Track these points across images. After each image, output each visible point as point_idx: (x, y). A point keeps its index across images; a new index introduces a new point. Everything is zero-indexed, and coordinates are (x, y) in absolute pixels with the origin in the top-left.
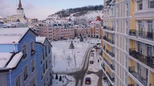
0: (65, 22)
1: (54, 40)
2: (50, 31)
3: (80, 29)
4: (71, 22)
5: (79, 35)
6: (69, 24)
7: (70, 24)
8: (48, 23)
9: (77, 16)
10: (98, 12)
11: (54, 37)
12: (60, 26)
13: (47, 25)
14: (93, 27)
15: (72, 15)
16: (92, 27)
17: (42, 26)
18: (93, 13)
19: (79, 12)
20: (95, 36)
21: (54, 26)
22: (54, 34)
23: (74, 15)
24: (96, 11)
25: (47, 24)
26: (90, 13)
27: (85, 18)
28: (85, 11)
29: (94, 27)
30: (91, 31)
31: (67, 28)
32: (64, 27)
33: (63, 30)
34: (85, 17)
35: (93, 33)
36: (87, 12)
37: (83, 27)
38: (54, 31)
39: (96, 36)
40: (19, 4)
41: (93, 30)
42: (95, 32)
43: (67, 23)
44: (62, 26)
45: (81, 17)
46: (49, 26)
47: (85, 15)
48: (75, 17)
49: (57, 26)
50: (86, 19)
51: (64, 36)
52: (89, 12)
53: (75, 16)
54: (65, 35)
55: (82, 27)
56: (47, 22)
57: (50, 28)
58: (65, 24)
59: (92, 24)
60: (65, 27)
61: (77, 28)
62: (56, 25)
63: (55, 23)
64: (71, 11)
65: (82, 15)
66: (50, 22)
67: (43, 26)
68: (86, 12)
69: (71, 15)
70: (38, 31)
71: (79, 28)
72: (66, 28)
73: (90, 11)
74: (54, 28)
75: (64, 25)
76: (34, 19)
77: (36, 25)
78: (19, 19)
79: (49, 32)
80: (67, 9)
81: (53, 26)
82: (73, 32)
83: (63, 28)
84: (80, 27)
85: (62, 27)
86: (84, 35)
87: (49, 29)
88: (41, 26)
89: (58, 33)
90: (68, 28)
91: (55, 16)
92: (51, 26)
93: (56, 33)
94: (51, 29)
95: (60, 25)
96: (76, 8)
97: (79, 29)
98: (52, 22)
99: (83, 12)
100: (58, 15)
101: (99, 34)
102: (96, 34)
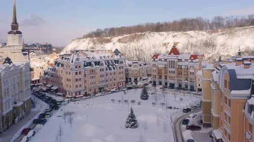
0: (108, 57)
1: (86, 95)
2: (78, 76)
3: (135, 69)
4: (119, 57)
5: (133, 80)
6: (115, 61)
7: (118, 61)
8: (74, 62)
9: (125, 42)
10: (163, 35)
11: (86, 87)
12: (99, 65)
13: (72, 65)
14: (161, 66)
15: (115, 39)
16: (159, 66)
17: (60, 65)
18: (155, 36)
19: (128, 35)
20: (166, 84)
21: (87, 66)
22: (85, 81)
23: (119, 41)
24: (159, 34)
25: (72, 62)
26: (149, 37)
27: (142, 45)
28: (139, 34)
29: (164, 66)
30: (159, 73)
31: (111, 69)
32: (105, 66)
33: (103, 73)
34: (140, 44)
35: (163, 77)
36: (144, 35)
37: (140, 65)
38: (85, 75)
39: (168, 85)
40: (13, 23)
41: (163, 72)
42: (166, 77)
43: (111, 58)
44: (102, 64)
45: (134, 45)
46: (76, 67)
47: (141, 41)
48: (122, 45)
49: (92, 66)
50: (143, 48)
51: (105, 85)
52: (147, 34)
53: (122, 42)
54: (107, 83)
55: (138, 66)
56: (71, 58)
57: (78, 70)
58: (108, 61)
59: (160, 60)
60: (108, 66)
61: (130, 66)
62: (90, 64)
63: (87, 60)
64: (113, 32)
65: (135, 41)
66: (77, 59)
67: (62, 65)
68: (141, 35)
69: (113, 39)
70: (52, 76)
71: (133, 66)
72: (109, 68)
73: (150, 33)
74: (85, 70)
75: (106, 64)
76: (45, 46)
77: (49, 61)
78: (10, 57)
79: (77, 80)
80: (106, 29)
81: (85, 66)
82: (123, 75)
83: (105, 70)
84: (135, 64)
85: (102, 67)
86: (144, 80)
87: (76, 74)
88: (58, 65)
89: (93, 80)
90: (114, 69)
91: (84, 41)
92: (80, 67)
93: (90, 81)
94: (80, 73)
95: (97, 63)
96: (122, 28)
97: (132, 68)
98: (82, 58)
99: (136, 35)
100: (89, 39)
101: (176, 81)
102: (170, 81)
